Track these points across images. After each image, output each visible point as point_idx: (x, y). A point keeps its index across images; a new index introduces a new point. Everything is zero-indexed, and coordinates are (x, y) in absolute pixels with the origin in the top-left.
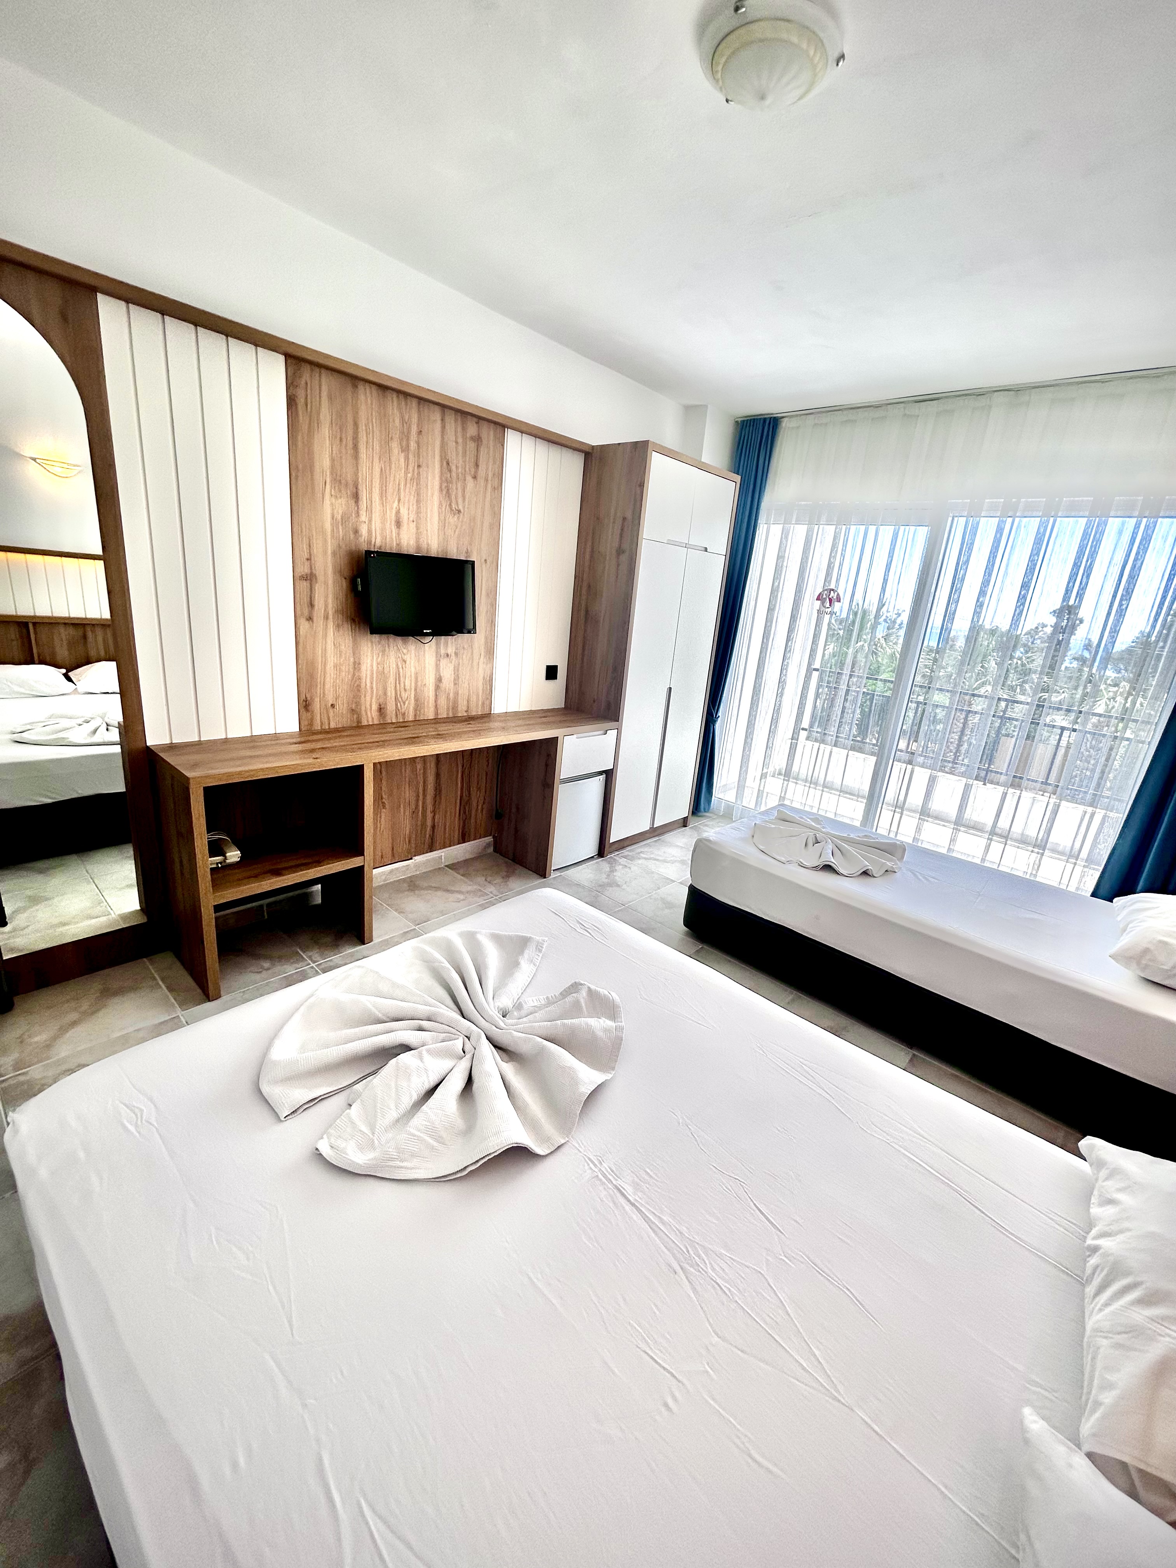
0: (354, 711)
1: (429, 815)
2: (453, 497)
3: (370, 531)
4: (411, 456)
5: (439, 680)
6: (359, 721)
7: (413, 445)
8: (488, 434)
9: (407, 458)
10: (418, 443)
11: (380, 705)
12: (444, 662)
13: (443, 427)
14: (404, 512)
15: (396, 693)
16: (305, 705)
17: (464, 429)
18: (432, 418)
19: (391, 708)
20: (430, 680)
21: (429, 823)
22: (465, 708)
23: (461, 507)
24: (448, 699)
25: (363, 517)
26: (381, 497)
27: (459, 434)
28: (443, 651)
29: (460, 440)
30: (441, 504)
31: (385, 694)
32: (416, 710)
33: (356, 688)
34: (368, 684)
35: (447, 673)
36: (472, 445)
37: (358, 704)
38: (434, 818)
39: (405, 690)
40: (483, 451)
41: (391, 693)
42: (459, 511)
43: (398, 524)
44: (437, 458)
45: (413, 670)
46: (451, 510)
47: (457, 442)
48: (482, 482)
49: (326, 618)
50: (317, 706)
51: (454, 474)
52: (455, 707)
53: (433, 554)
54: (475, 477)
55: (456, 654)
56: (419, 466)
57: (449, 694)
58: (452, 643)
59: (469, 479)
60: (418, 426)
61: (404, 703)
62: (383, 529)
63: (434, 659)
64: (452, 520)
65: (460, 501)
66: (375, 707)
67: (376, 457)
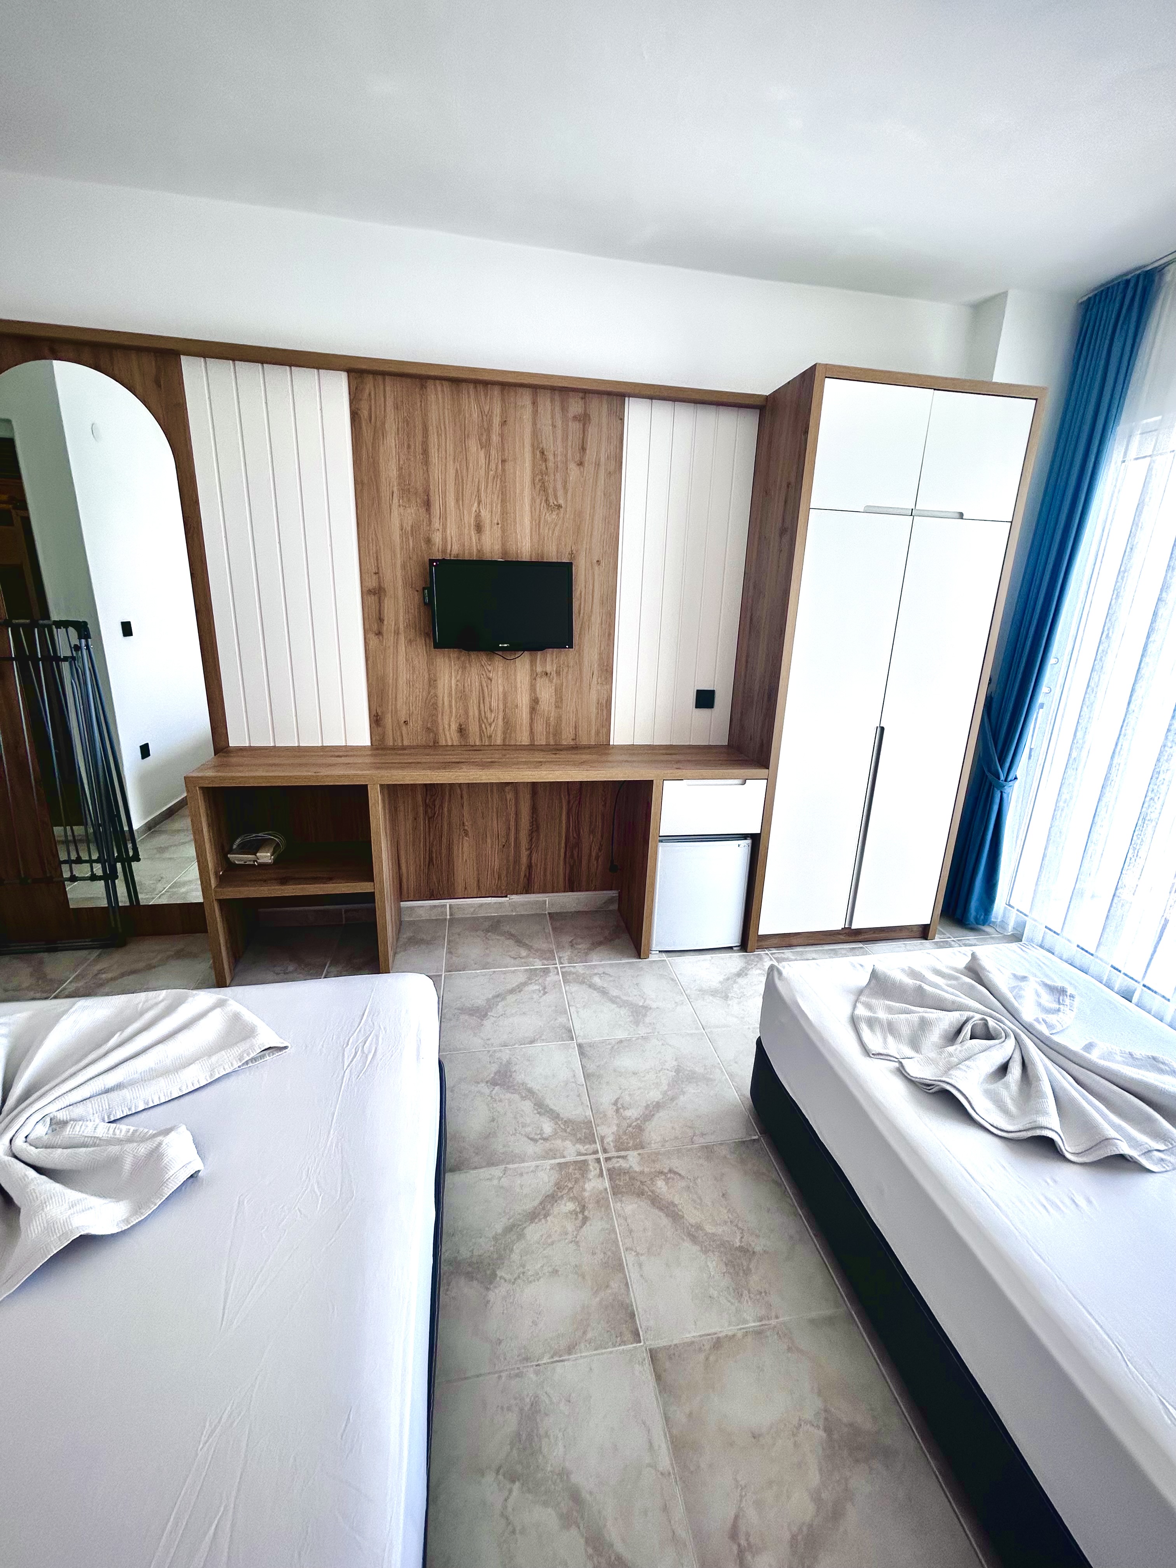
0: (431, 729)
1: (524, 854)
2: (550, 491)
3: (444, 540)
4: (493, 452)
5: (535, 701)
6: (436, 742)
7: (495, 438)
8: (599, 410)
9: (488, 456)
10: (502, 436)
11: (460, 725)
12: (540, 682)
13: (535, 413)
14: (485, 514)
15: (480, 713)
16: (376, 720)
17: (564, 409)
18: (519, 403)
19: (473, 728)
20: (523, 700)
21: (524, 860)
22: (573, 736)
23: (561, 502)
24: (548, 724)
25: (436, 524)
26: (457, 501)
27: (558, 416)
28: (539, 669)
29: (559, 423)
30: (533, 500)
31: (466, 713)
32: (504, 733)
33: (432, 706)
34: (446, 703)
35: (546, 694)
36: (574, 427)
37: (435, 722)
38: (530, 856)
39: (491, 711)
40: (592, 430)
41: (473, 711)
42: (559, 506)
43: (479, 528)
44: (528, 448)
45: (501, 689)
46: (548, 505)
47: (554, 426)
48: (589, 468)
49: (397, 633)
50: (388, 721)
51: (551, 464)
52: (557, 733)
53: (525, 557)
54: (581, 464)
55: (558, 673)
56: (503, 461)
57: (548, 719)
58: (550, 660)
59: (572, 466)
60: (501, 417)
61: (490, 725)
62: (461, 535)
63: (528, 678)
64: (551, 517)
65: (560, 493)
66: (454, 727)
67: (450, 459)
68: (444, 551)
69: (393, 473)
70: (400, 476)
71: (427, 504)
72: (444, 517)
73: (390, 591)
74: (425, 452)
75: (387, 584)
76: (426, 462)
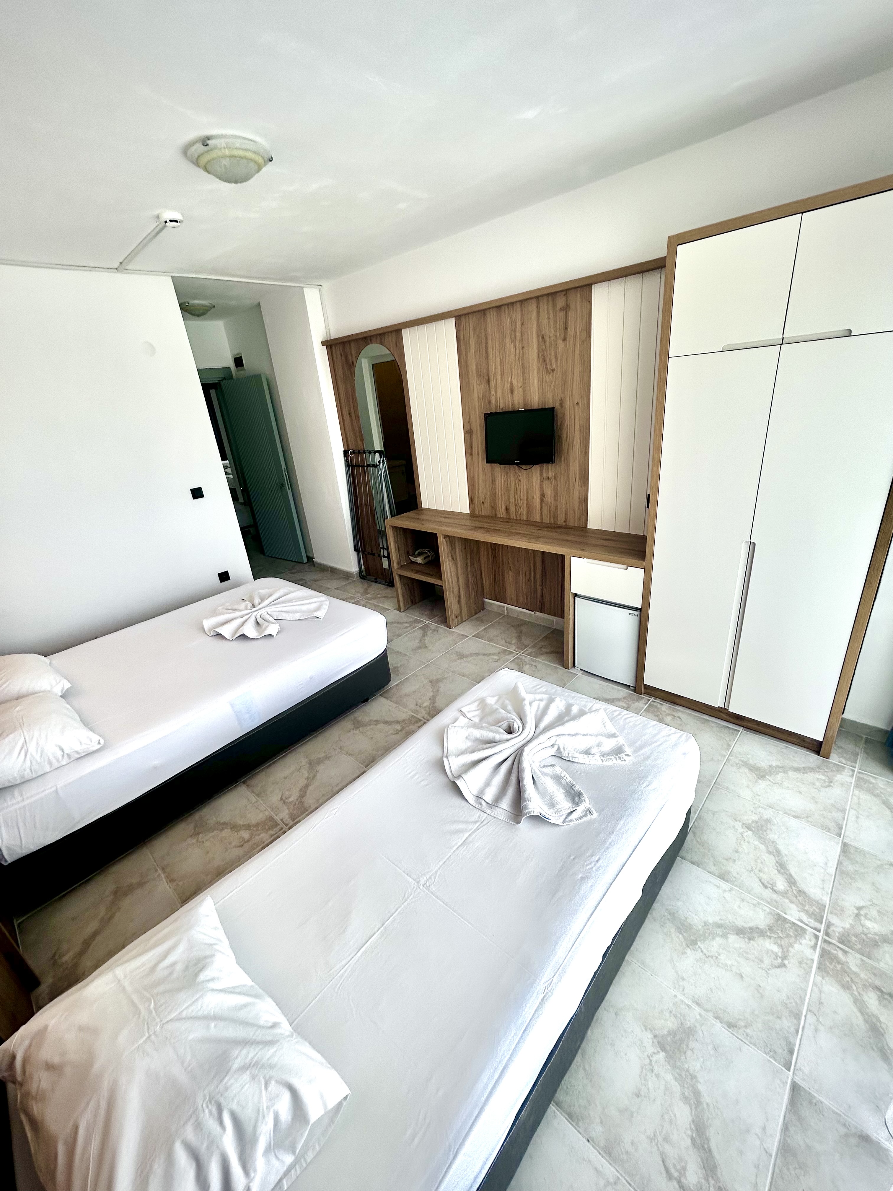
0: (493, 507)
1: (539, 588)
2: (548, 361)
3: (496, 400)
4: (517, 343)
5: (543, 495)
6: (496, 515)
7: (518, 334)
8: (576, 299)
9: (515, 347)
10: (521, 332)
11: (506, 507)
12: (546, 483)
13: (538, 313)
14: (515, 382)
15: (515, 501)
16: (471, 501)
17: (554, 305)
18: (530, 309)
19: (512, 509)
20: (536, 495)
21: (539, 591)
22: (564, 519)
23: (554, 367)
24: (550, 511)
25: (493, 392)
26: (501, 377)
27: (551, 312)
28: (545, 475)
29: (552, 316)
30: (539, 369)
31: (509, 500)
32: (527, 514)
33: (494, 495)
34: (500, 494)
35: (549, 492)
36: (561, 315)
37: (495, 503)
38: (542, 590)
39: (521, 500)
40: (571, 314)
41: (512, 500)
42: (553, 370)
43: (512, 391)
44: (535, 336)
45: (525, 487)
46: (547, 371)
47: (549, 318)
48: (570, 340)
49: (478, 454)
50: (476, 501)
51: (547, 343)
52: (555, 517)
53: (536, 406)
54: (565, 339)
55: (555, 478)
56: (523, 348)
57: (550, 507)
58: (550, 470)
59: (560, 342)
60: (521, 321)
61: (520, 508)
62: (504, 397)
63: (539, 480)
64: (548, 378)
65: (553, 361)
66: (504, 507)
67: (498, 353)
68: (496, 407)
69: (474, 367)
70: (477, 368)
71: (488, 382)
72: (496, 387)
73: (474, 431)
74: (487, 352)
75: (474, 429)
76: (487, 358)
